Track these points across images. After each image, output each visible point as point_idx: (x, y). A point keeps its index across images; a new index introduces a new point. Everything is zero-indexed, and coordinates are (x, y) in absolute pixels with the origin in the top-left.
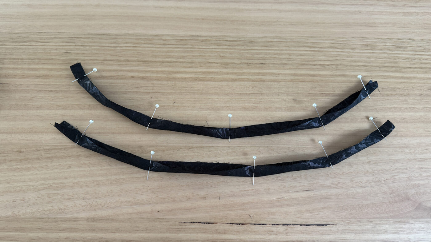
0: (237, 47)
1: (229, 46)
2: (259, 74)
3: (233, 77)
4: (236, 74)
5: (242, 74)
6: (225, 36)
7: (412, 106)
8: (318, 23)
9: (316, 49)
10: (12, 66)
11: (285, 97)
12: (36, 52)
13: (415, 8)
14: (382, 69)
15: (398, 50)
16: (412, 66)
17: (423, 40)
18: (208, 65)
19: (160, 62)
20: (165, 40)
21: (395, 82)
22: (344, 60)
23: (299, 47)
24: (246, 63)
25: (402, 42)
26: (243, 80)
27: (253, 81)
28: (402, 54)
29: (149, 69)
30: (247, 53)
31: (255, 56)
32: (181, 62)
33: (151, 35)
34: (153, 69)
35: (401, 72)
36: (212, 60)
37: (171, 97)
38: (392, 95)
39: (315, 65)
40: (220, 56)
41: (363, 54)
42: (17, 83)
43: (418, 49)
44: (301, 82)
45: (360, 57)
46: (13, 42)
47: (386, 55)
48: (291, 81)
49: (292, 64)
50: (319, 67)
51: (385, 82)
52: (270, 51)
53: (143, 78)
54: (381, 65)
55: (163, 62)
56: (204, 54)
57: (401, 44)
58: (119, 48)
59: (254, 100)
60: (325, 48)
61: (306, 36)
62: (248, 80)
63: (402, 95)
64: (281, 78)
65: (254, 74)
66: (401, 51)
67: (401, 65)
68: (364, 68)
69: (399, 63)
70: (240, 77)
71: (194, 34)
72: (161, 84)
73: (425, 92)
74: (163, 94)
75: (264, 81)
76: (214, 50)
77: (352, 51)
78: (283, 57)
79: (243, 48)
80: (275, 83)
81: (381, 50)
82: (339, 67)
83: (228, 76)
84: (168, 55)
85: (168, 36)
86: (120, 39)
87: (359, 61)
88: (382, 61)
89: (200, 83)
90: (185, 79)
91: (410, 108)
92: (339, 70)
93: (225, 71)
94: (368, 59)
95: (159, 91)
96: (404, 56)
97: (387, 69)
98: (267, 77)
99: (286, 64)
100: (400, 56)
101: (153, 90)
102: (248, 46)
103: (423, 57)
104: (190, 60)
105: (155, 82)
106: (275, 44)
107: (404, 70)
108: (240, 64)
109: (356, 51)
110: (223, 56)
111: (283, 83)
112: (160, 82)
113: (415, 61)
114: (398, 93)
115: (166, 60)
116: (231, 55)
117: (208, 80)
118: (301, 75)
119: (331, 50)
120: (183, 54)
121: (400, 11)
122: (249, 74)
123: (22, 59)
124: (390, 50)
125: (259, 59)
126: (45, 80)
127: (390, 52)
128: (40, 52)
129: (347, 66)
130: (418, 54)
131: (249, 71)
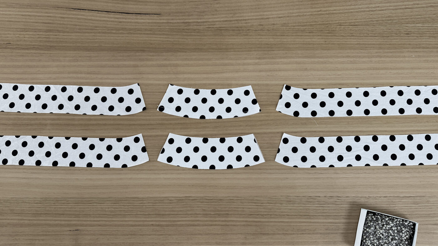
0: (212, 204)
1: (208, 203)
2: (225, 221)
3: (210, 223)
4: (211, 221)
5: (216, 221)
6: (206, 196)
7: (315, 241)
8: (261, 187)
9: (259, 204)
10: (85, 219)
11: (240, 236)
12: (97, 210)
13: (322, 175)
14: (298, 217)
15: (309, 204)
16: (317, 214)
17: (325, 196)
18: (196, 215)
19: (168, 215)
20: (171, 200)
21: (305, 226)
22: (275, 212)
23: (249, 203)
24: (217, 214)
25: (312, 198)
26: (216, 225)
27: (222, 226)
28: (312, 207)
29: (162, 219)
30: (219, 207)
31: (223, 209)
32: (180, 214)
33: (163, 197)
34: (164, 219)
35: (310, 218)
36: (198, 213)
37: (174, 237)
38: (303, 234)
39: (258, 215)
40: (203, 210)
41: (287, 207)
42: (88, 230)
43: (322, 203)
44: (250, 226)
45: (285, 209)
46: (83, 203)
47: (301, 208)
48: (244, 225)
49: (244, 215)
50: (260, 216)
51: (299, 226)
52: (232, 206)
53: (158, 225)
54: (298, 214)
55: (169, 215)
56: (193, 209)
57: (311, 200)
58: (144, 207)
59: (222, 238)
60: (264, 203)
61: (253, 195)
62: (219, 225)
63: (309, 234)
64: (238, 223)
65: (223, 221)
66: (311, 204)
67: (310, 214)
68: (287, 217)
69: (309, 213)
70: (214, 223)
71: (187, 196)
72: (168, 229)
73: (323, 232)
74: (170, 235)
75: (228, 226)
76: (199, 206)
77: (280, 205)
78: (240, 209)
79: (216, 204)
80: (235, 227)
81: (299, 204)
82: (272, 216)
83: (207, 223)
84: (172, 210)
85: (173, 197)
86: (145, 200)
87: (284, 212)
88: (299, 211)
89: (191, 227)
90: (182, 225)
91: (313, 242)
92: (272, 218)
93: (205, 219)
94: (290, 210)
95: (168, 233)
96: (312, 208)
97: (301, 217)
98: (230, 223)
99: (241, 214)
100: (310, 208)
101: (164, 233)
102: (219, 203)
103: (324, 208)
104: (185, 213)
105: (165, 228)
106: (235, 201)
107: (312, 217)
108: (214, 214)
109: (283, 205)
110: (204, 210)
111: (239, 227)
112: (168, 228)
113: (319, 211)
114: (306, 232)
115: (172, 213)
116: (209, 209)
117: (196, 226)
118: (250, 222)
119: (268, 205)
120: (181, 209)
121: (312, 177)
122: (219, 221)
123: (89, 215)
124: (304, 204)
125: (225, 211)
126: (104, 228)
127: (304, 205)
128: (99, 210)
129: (277, 215)
130: (321, 207)
131: (220, 219)
